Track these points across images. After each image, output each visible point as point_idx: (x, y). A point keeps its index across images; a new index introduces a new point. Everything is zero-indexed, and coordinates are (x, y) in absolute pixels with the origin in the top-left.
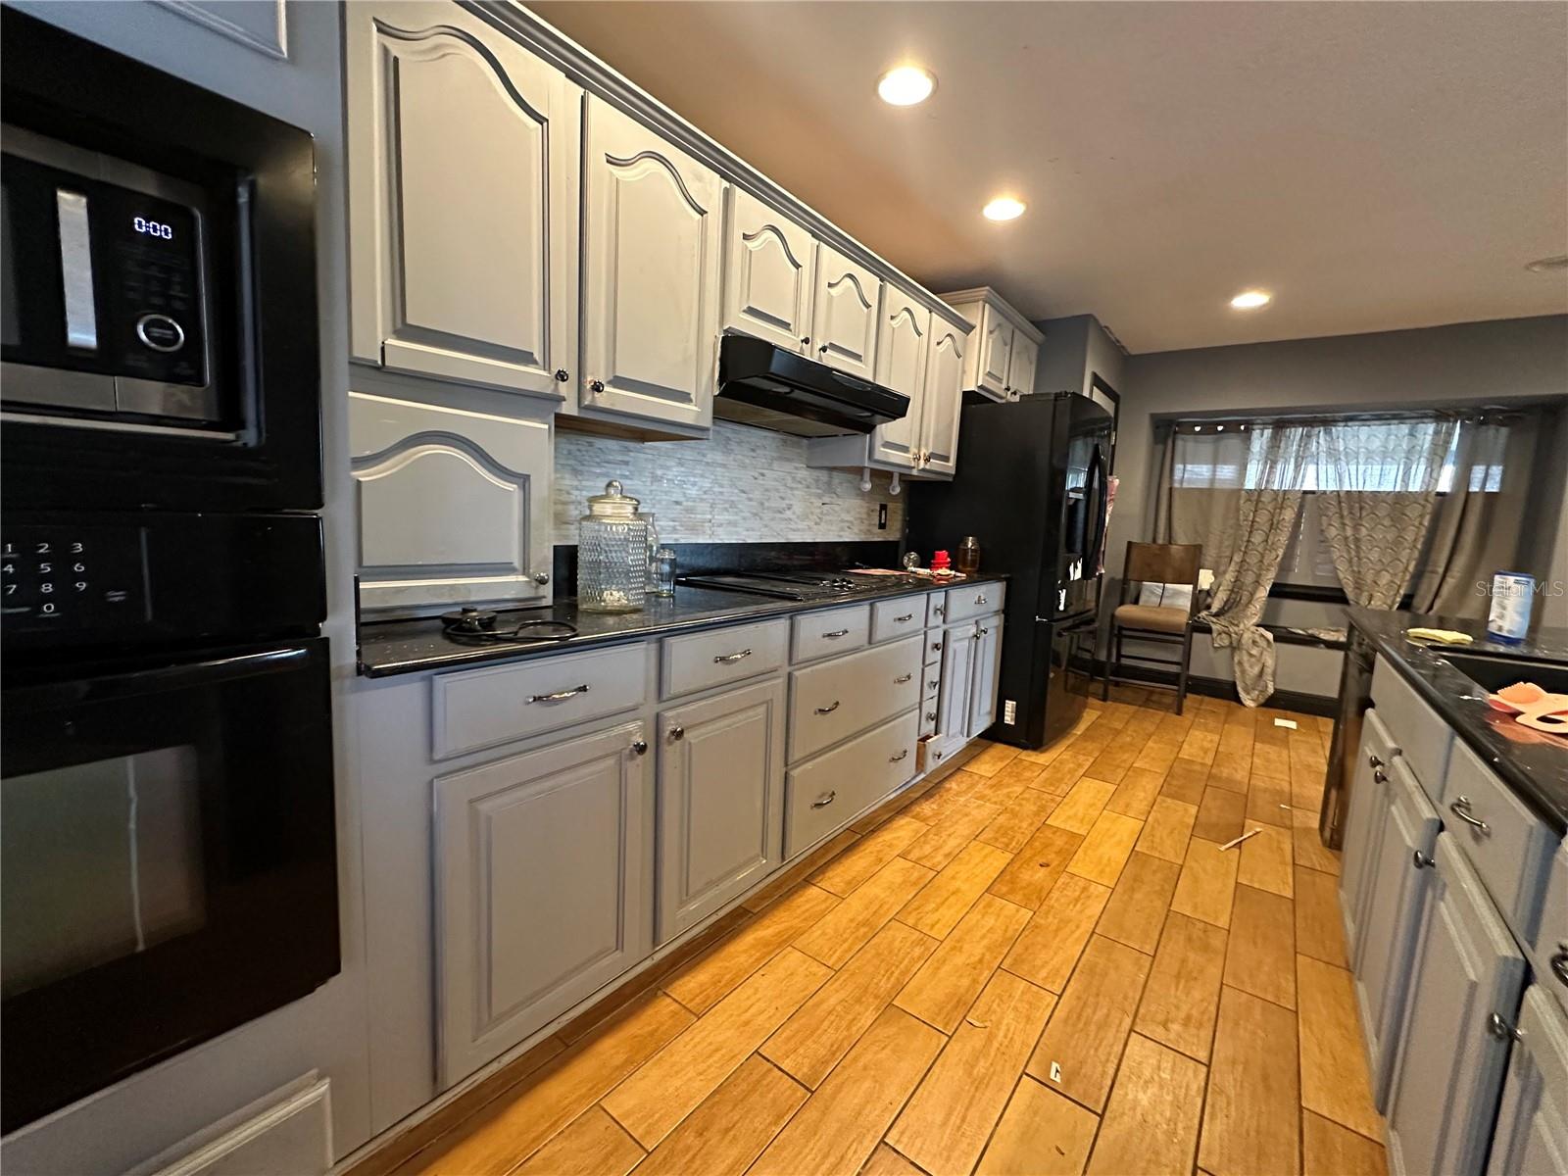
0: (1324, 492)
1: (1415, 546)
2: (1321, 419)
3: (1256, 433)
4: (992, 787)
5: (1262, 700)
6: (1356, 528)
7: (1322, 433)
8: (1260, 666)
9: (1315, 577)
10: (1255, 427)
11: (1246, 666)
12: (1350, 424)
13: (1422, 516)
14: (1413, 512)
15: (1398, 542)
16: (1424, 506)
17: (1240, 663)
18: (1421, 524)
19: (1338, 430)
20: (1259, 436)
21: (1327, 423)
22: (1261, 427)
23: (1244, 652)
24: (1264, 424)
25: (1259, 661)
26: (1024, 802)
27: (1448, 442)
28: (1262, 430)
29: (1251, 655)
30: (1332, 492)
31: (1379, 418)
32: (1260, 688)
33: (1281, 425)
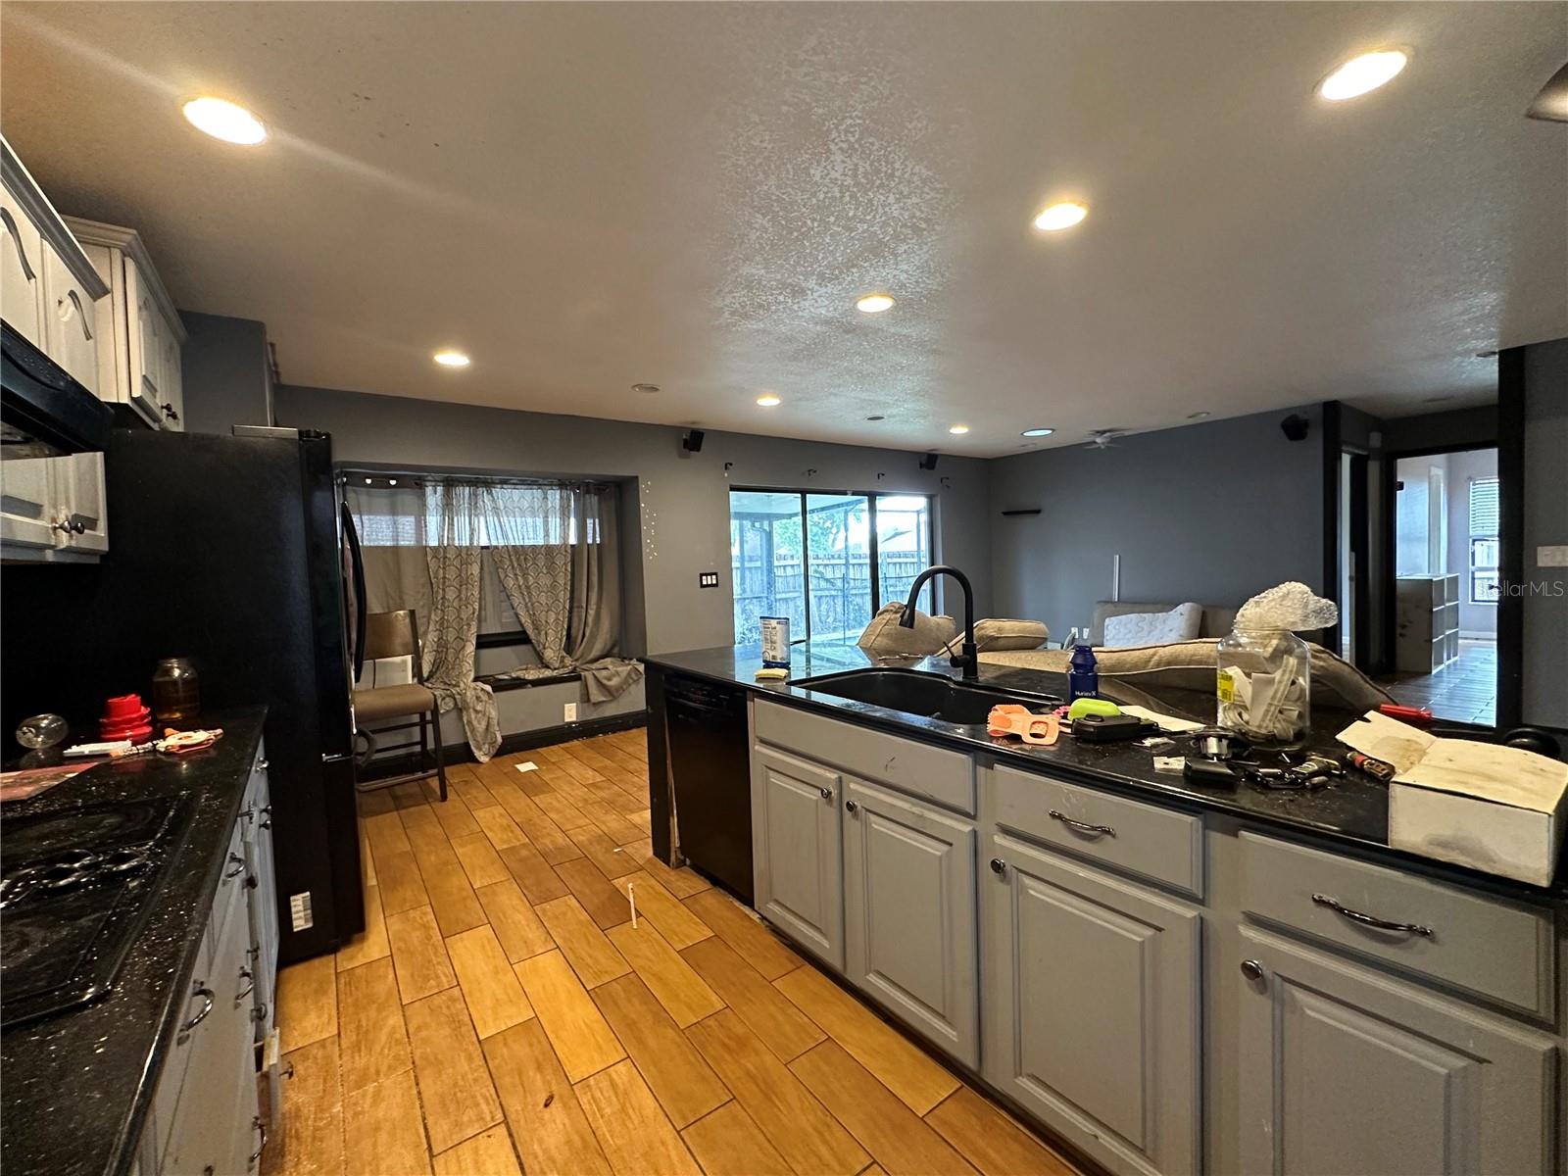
0: (496, 547)
1: (566, 588)
2: (482, 481)
3: (429, 490)
4: (357, 1047)
5: (493, 752)
6: (525, 576)
7: (485, 493)
8: (486, 719)
9: (502, 625)
10: (428, 484)
11: (475, 723)
12: (505, 486)
13: (565, 564)
14: (560, 561)
15: (553, 586)
16: (565, 556)
17: (470, 722)
18: (566, 570)
19: (497, 491)
20: (432, 492)
21: (488, 485)
22: (433, 484)
23: (471, 710)
24: (435, 481)
25: (484, 715)
26: (424, 1034)
27: (569, 505)
28: (435, 486)
29: (477, 712)
30: (503, 547)
31: (523, 483)
32: (489, 741)
33: (451, 483)
